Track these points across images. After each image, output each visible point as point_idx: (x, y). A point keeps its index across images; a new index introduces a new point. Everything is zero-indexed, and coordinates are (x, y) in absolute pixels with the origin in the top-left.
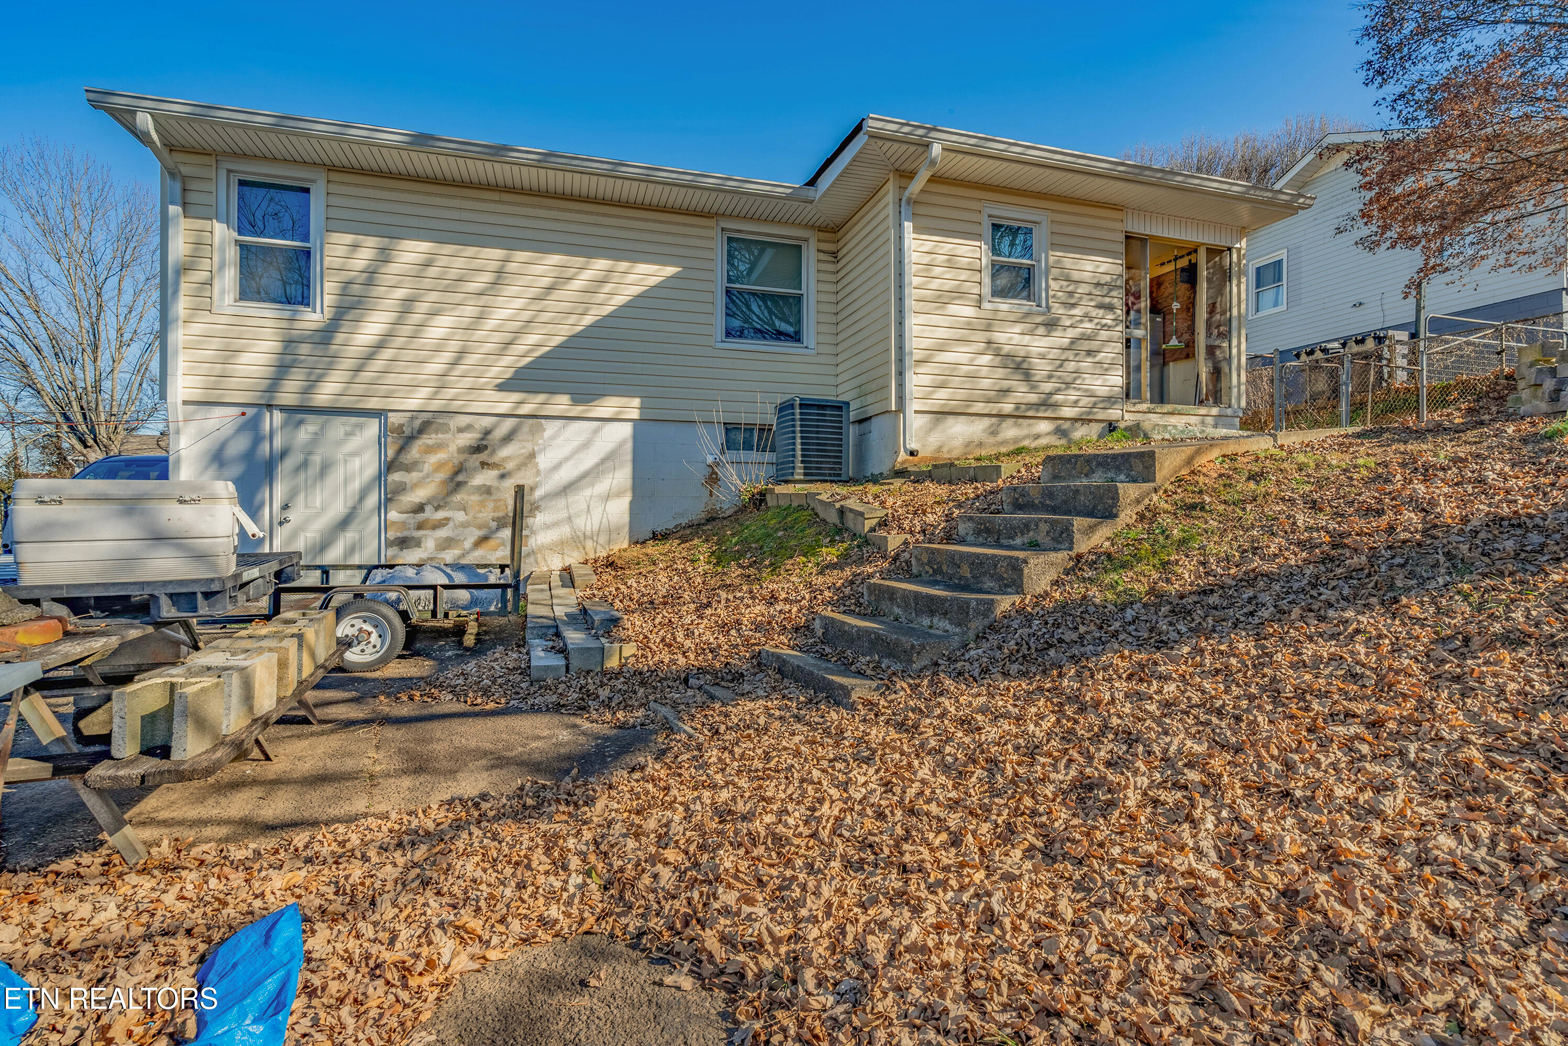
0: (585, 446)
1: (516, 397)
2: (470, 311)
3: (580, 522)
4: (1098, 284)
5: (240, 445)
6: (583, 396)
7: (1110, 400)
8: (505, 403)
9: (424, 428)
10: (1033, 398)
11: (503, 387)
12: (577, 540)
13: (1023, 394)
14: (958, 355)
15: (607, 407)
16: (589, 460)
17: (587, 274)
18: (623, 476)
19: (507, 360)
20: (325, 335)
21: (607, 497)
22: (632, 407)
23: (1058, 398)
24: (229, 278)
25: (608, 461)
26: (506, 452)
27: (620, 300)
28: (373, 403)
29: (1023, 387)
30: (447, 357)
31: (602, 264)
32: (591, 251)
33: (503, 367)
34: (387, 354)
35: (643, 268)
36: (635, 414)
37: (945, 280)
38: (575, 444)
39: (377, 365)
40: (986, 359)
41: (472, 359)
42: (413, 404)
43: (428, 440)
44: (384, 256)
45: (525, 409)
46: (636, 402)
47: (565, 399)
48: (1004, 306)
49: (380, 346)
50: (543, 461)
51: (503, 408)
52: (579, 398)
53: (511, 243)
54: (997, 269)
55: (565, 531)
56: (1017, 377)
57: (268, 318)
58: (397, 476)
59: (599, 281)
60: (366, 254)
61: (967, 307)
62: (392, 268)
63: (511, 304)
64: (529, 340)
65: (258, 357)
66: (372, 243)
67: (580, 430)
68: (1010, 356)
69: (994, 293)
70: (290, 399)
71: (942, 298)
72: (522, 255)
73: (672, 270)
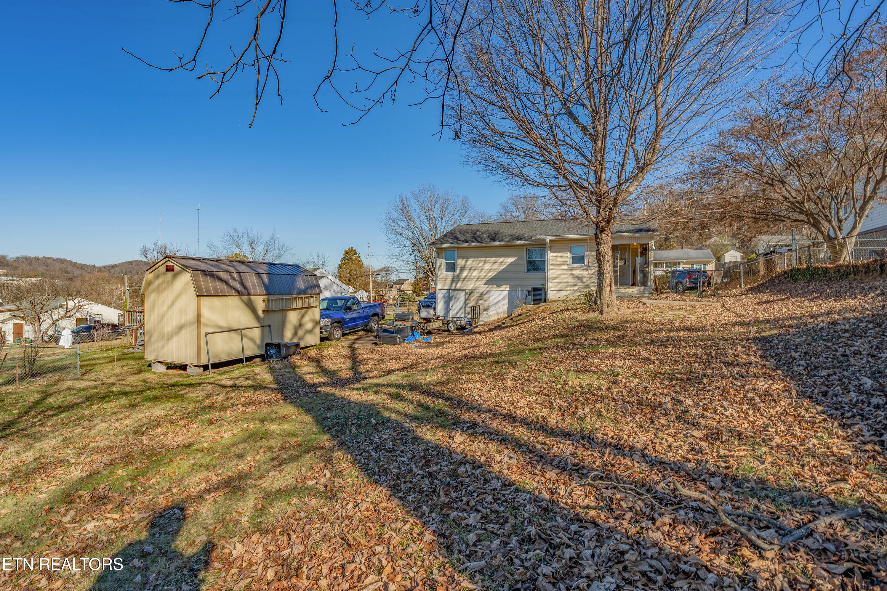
0: (500, 295)
1: (487, 286)
2: (480, 270)
3: (498, 311)
5: (447, 295)
8: (485, 287)
9: (471, 293)
10: (583, 286)
11: (485, 284)
12: (498, 314)
14: (563, 277)
15: (503, 287)
16: (501, 297)
17: (499, 261)
18: (506, 301)
19: (485, 279)
20: (458, 276)
21: (503, 305)
22: (507, 287)
23: (590, 286)
24: (444, 270)
25: (504, 298)
26: (486, 296)
27: (505, 266)
28: (464, 288)
29: (580, 284)
30: (475, 279)
31: (502, 259)
32: (500, 257)
33: (484, 281)
34: (467, 279)
35: (510, 258)
36: (508, 289)
37: (560, 261)
38: (497, 295)
39: (465, 281)
40: (570, 278)
41: (479, 279)
42: (470, 288)
43: (472, 295)
44: (466, 262)
45: (488, 289)
46: (509, 286)
47: (495, 286)
48: (575, 265)
49: (466, 277)
50: (491, 299)
51: (484, 289)
52: (498, 286)
53: (486, 257)
54: (573, 258)
55: (495, 312)
56: (579, 281)
57: (450, 274)
58: (468, 301)
59: (502, 262)
60: (464, 262)
61: (565, 267)
62: (468, 264)
63: (486, 268)
64: (489, 275)
65: (449, 281)
66: (465, 260)
67: (498, 293)
68: (577, 277)
69: (573, 263)
70: (453, 288)
71: (559, 265)
72: (488, 259)
73: (515, 258)
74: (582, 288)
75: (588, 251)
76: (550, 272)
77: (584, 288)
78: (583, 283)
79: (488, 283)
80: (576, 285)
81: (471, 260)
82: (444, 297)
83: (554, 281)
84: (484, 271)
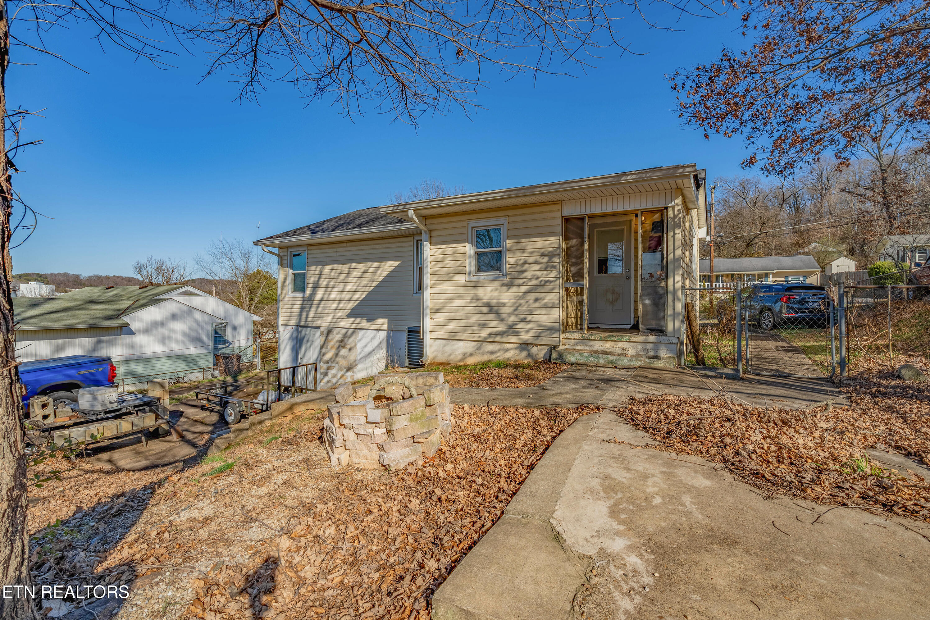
0: (374, 337)
1: (351, 320)
2: (341, 288)
3: (369, 371)
6: (371, 320)
8: (348, 323)
9: (329, 332)
11: (349, 316)
14: (456, 305)
15: (380, 322)
16: (375, 343)
18: (383, 352)
19: (349, 307)
20: (310, 299)
21: (379, 360)
23: (518, 328)
24: (291, 287)
25: (379, 346)
26: (351, 340)
27: (380, 279)
28: (319, 324)
30: (334, 307)
31: (376, 264)
32: (372, 260)
33: (348, 309)
34: (322, 304)
35: (389, 264)
36: (385, 327)
37: (450, 265)
38: (369, 339)
39: (321, 308)
40: (472, 307)
41: (341, 306)
42: (327, 324)
43: (330, 337)
44: (321, 271)
45: (354, 326)
46: (386, 321)
47: (364, 321)
48: (483, 276)
49: (322, 300)
50: (359, 346)
51: (347, 326)
52: (369, 320)
53: (351, 262)
54: (479, 255)
56: (491, 316)
57: (299, 295)
58: (324, 350)
59: (375, 272)
60: (317, 272)
61: (462, 279)
62: (323, 276)
63: (352, 283)
64: (355, 298)
65: (297, 308)
66: (319, 268)
67: (370, 334)
68: (488, 305)
69: (479, 270)
70: (302, 323)
71: (449, 276)
72: (353, 265)
73: (397, 263)
74: (497, 334)
75: (509, 237)
76: (428, 294)
77: (502, 334)
78: (502, 320)
79: (353, 314)
80: (483, 326)
81: (328, 267)
82: (291, 338)
83: (438, 315)
84: (347, 289)
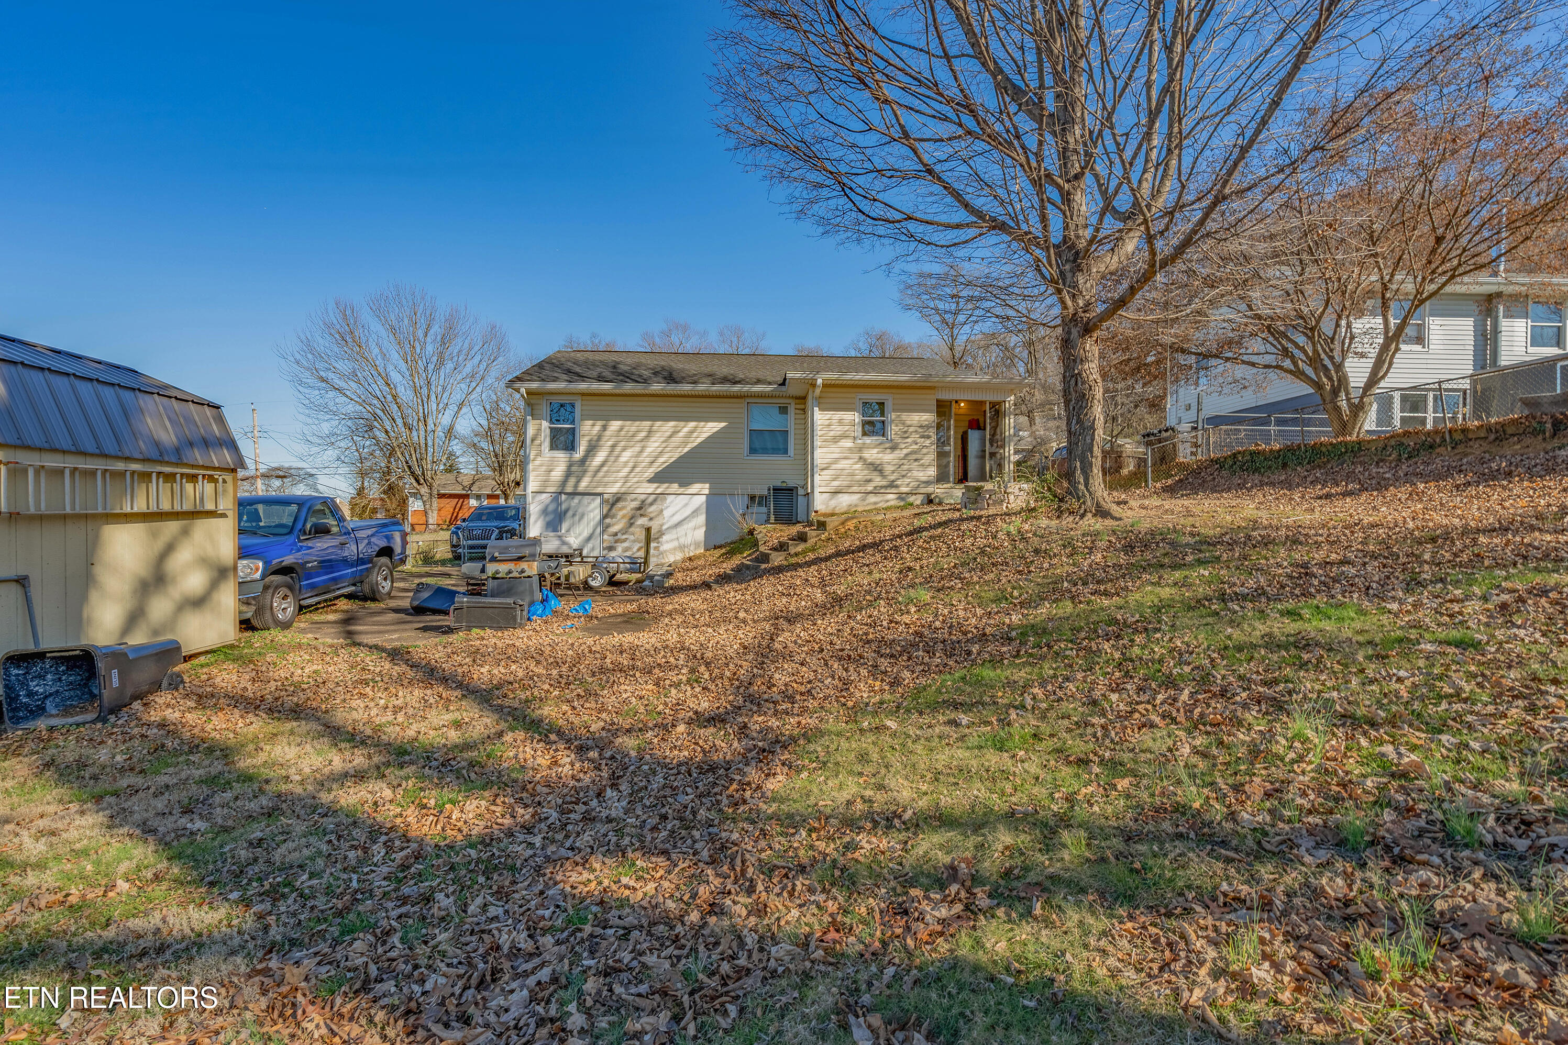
0: (686, 505)
1: (655, 485)
2: (637, 449)
3: (682, 540)
4: (921, 427)
5: (551, 508)
6: (684, 484)
7: (928, 483)
8: (651, 488)
9: (618, 500)
10: (884, 483)
11: (651, 481)
12: (682, 548)
13: (878, 481)
14: (844, 464)
15: (695, 489)
16: (688, 511)
17: (686, 430)
18: (702, 519)
19: (651, 470)
20: (583, 461)
21: (695, 529)
22: (705, 488)
23: (899, 482)
24: (546, 445)
25: (695, 512)
26: (651, 509)
27: (699, 440)
28: (599, 490)
29: (879, 479)
30: (627, 470)
31: (693, 424)
32: (687, 419)
33: (650, 473)
34: (605, 469)
35: (710, 424)
36: (707, 492)
37: (837, 430)
38: (680, 506)
39: (601, 474)
40: (858, 466)
41: (637, 470)
42: (614, 490)
43: (619, 505)
44: (604, 428)
45: (659, 491)
46: (707, 486)
47: (676, 485)
48: (868, 440)
49: (602, 465)
50: (666, 513)
51: (650, 491)
52: (681, 485)
53: (654, 419)
54: (864, 423)
55: (676, 544)
56: (876, 473)
57: (561, 457)
58: (608, 521)
59: (692, 432)
60: (597, 428)
61: (848, 444)
62: (608, 433)
63: (653, 445)
64: (661, 460)
65: (558, 473)
66: (600, 423)
67: (682, 499)
68: (871, 464)
69: (865, 434)
70: (569, 489)
71: (836, 439)
72: (658, 423)
73: (723, 424)
74: (882, 487)
75: (894, 410)
76: (818, 453)
77: (886, 487)
78: (884, 477)
79: (658, 478)
80: (870, 481)
81: (615, 425)
82: (545, 512)
83: (825, 472)
84: (649, 450)
